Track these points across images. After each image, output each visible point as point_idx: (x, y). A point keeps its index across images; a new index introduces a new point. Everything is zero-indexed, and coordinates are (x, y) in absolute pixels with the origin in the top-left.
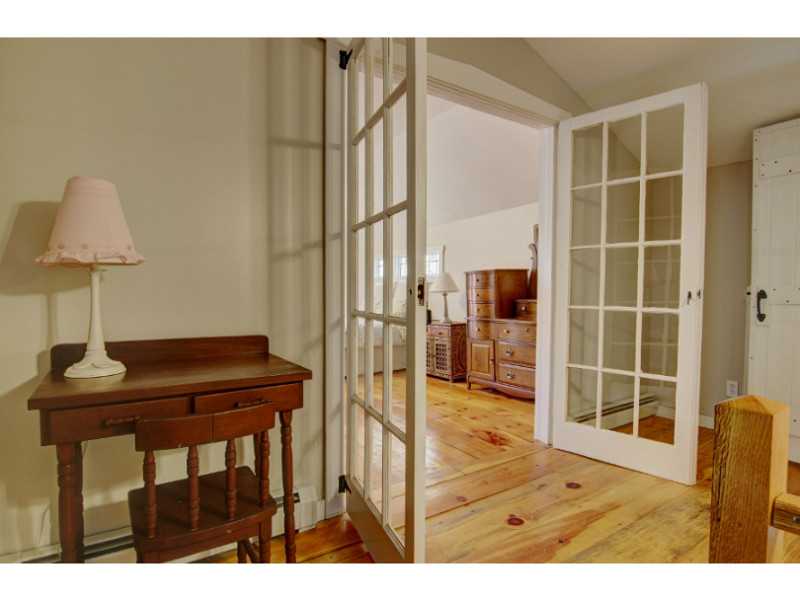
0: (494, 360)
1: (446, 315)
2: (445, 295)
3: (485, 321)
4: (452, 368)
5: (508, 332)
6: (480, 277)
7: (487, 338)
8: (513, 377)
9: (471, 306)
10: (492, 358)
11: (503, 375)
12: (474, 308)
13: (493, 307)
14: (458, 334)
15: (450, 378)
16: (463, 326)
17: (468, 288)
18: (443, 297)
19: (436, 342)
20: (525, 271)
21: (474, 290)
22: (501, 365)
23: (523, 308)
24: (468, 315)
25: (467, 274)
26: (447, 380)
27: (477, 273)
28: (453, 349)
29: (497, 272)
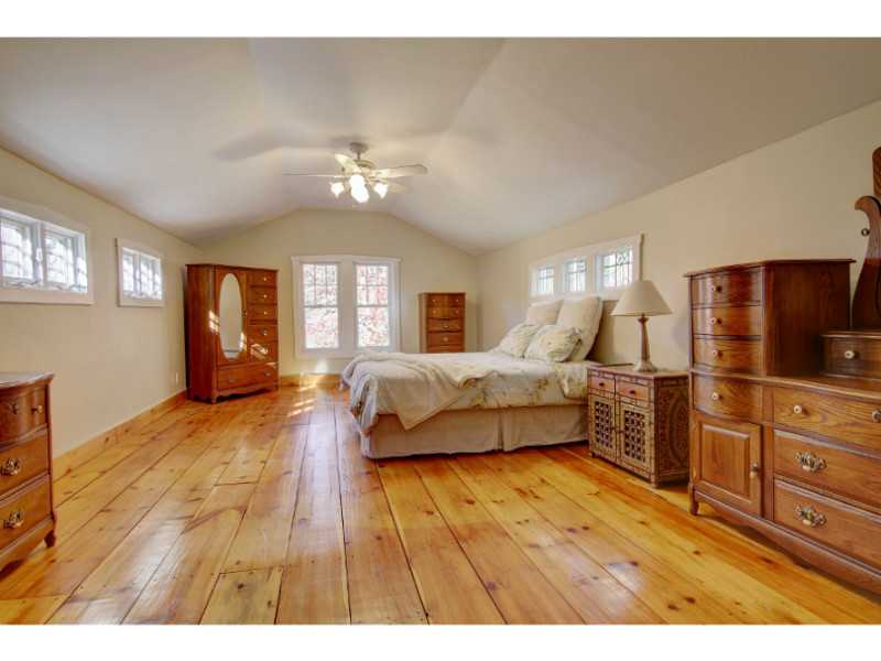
0: (761, 471)
1: (645, 356)
2: (643, 320)
3: (738, 379)
4: (657, 460)
5: (805, 412)
6: (724, 281)
7: (742, 416)
8: (818, 525)
9: (701, 343)
10: (755, 464)
11: (785, 509)
12: (708, 350)
13: (759, 350)
14: (671, 395)
15: (653, 479)
16: (681, 380)
17: (693, 306)
18: (639, 324)
19: (625, 407)
20: (844, 265)
21: (708, 312)
22: (779, 484)
23: (850, 354)
24: (694, 361)
25: (692, 277)
26: (648, 481)
27: (714, 273)
28: (659, 423)
29: (772, 267)
